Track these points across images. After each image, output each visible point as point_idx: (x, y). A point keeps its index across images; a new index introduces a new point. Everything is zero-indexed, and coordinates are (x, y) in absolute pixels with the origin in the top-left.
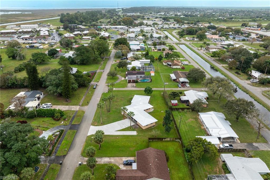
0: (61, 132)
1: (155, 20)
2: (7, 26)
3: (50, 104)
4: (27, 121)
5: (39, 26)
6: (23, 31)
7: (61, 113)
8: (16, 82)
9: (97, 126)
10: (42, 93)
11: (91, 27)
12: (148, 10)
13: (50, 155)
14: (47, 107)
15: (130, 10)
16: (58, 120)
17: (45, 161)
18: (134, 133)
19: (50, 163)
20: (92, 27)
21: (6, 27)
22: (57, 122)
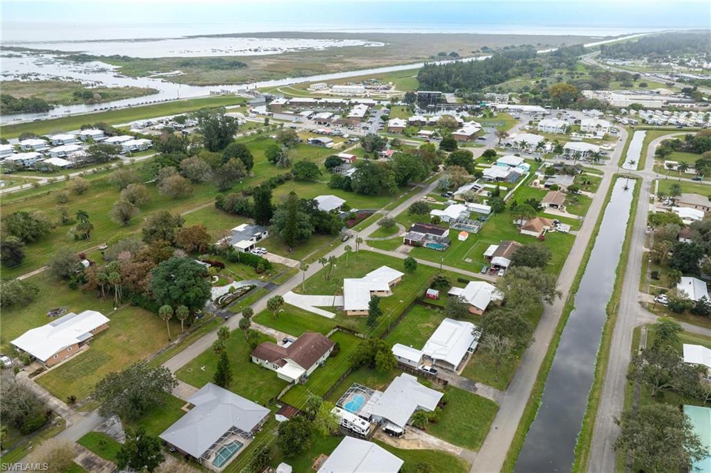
0: (253, 288)
1: (658, 93)
2: (311, 86)
3: (264, 249)
4: (225, 265)
5: (366, 88)
6: (326, 102)
7: (266, 265)
8: (246, 208)
9: (297, 293)
10: (267, 232)
11: (468, 101)
12: (689, 48)
13: (223, 308)
14: (258, 252)
15: (625, 50)
16: (259, 273)
17: (214, 312)
18: (331, 315)
19: (217, 316)
20: (471, 101)
21: (309, 87)
22: (257, 275)
